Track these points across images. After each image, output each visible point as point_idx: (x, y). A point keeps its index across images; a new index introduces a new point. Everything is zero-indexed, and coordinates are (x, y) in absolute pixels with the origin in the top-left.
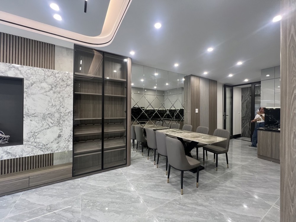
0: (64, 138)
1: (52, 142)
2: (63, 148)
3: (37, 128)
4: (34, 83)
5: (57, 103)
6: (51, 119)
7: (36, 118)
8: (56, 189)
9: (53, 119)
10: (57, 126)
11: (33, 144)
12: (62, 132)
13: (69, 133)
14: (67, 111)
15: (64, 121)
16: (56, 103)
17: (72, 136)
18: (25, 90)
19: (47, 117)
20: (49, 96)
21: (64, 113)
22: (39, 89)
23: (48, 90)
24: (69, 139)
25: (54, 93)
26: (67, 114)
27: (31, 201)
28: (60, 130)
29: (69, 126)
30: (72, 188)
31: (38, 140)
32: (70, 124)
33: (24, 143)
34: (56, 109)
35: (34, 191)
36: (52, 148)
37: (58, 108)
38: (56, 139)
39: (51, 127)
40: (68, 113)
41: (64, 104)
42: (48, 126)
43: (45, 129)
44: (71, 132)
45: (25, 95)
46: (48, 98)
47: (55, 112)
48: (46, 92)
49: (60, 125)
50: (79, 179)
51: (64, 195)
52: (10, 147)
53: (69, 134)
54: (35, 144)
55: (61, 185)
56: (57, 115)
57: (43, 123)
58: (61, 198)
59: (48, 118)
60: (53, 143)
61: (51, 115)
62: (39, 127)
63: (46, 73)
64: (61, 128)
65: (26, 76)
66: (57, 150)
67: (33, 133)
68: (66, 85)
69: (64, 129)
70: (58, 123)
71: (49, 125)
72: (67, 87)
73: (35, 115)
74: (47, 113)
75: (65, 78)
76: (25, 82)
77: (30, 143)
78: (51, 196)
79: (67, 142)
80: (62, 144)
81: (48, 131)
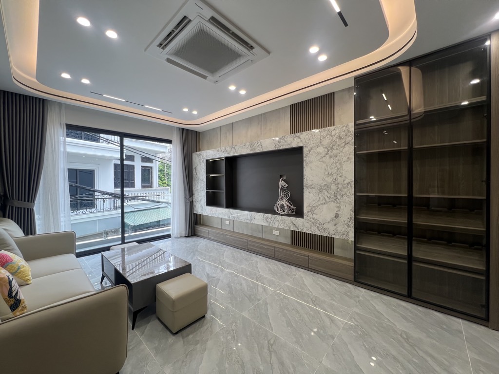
0: (343, 221)
1: (329, 222)
2: (341, 234)
3: (314, 202)
4: (312, 148)
5: (334, 171)
6: (328, 192)
7: (313, 190)
8: (330, 285)
9: (330, 192)
10: (334, 202)
11: (311, 219)
12: (339, 210)
13: (349, 214)
14: (346, 182)
15: (342, 195)
16: (332, 170)
17: (353, 219)
18: (304, 158)
19: (323, 189)
20: (325, 163)
21: (341, 184)
22: (315, 155)
23: (324, 155)
24: (350, 224)
25: (331, 157)
26: (346, 185)
27: (306, 282)
28: (338, 207)
29: (349, 204)
30: (348, 296)
31: (315, 217)
32: (350, 200)
33: (304, 217)
34: (332, 178)
35: (312, 275)
36: (329, 230)
37: (335, 177)
38: (333, 220)
39: (327, 202)
40: (348, 184)
41: (342, 172)
42: (324, 201)
43: (322, 204)
44: (352, 213)
45: (304, 164)
46: (324, 165)
47: (331, 183)
48: (322, 157)
49: (337, 200)
50: (364, 290)
51: (335, 297)
52: (295, 218)
53: (349, 216)
54: (313, 221)
55: (337, 284)
56: (333, 187)
57: (320, 196)
58: (330, 298)
59: (324, 191)
60: (330, 224)
61: (327, 187)
62: (317, 201)
63: (322, 134)
64: (338, 205)
65: (305, 143)
66: (334, 234)
67: (311, 208)
68: (344, 144)
69: (342, 208)
70: (335, 198)
71: (325, 199)
72: (346, 146)
73: (313, 186)
74: (323, 185)
75: (343, 133)
76: (305, 150)
77: (309, 218)
78: (323, 289)
79: (346, 227)
80: (341, 228)
81: (325, 206)
